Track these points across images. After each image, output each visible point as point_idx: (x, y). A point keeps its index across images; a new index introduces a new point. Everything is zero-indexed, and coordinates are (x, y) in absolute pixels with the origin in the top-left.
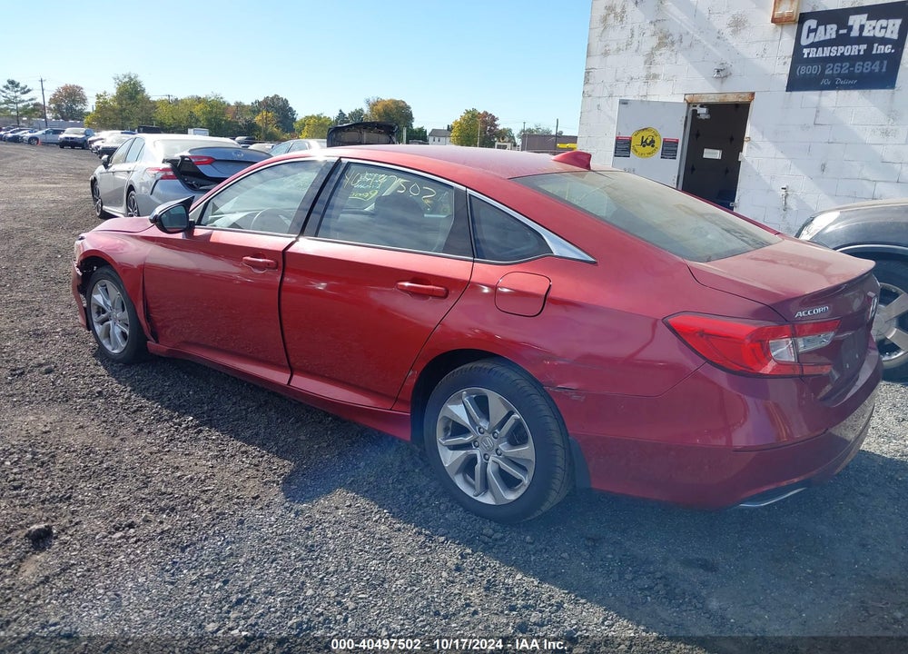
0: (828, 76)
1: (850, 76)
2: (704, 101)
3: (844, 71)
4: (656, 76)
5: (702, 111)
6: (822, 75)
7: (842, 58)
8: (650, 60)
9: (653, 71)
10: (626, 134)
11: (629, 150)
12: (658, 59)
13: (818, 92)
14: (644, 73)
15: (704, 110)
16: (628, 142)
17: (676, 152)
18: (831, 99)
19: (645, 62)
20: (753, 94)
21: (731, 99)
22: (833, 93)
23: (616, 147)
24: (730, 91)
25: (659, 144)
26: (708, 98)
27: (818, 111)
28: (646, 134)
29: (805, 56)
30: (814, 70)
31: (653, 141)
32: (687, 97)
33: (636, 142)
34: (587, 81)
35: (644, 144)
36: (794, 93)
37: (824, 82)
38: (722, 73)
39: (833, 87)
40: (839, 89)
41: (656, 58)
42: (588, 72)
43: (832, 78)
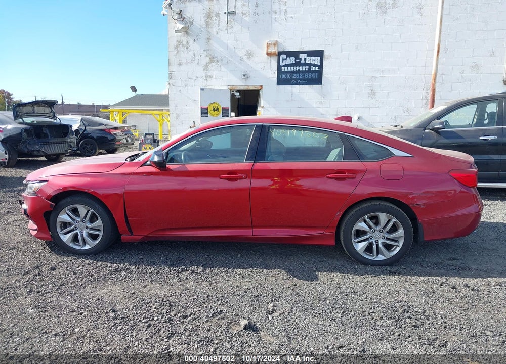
0: (294, 79)
1: (303, 79)
2: (238, 89)
3: (301, 77)
4: (210, 77)
5: (237, 94)
6: (292, 79)
7: (299, 72)
8: (206, 68)
9: (209, 74)
10: (205, 106)
11: (207, 113)
12: (210, 68)
13: (291, 86)
14: (204, 75)
15: (238, 93)
16: (207, 109)
17: (228, 113)
18: (297, 89)
19: (204, 70)
20: (262, 86)
21: (251, 88)
22: (297, 86)
23: (201, 112)
24: (251, 85)
25: (221, 110)
26: (240, 88)
27: (292, 94)
28: (214, 105)
29: (283, 70)
30: (288, 76)
31: (218, 109)
32: (229, 87)
33: (210, 109)
34: (170, 78)
35: (214, 110)
36: (280, 86)
37: (292, 81)
38: (246, 77)
39: (297, 84)
40: (300, 85)
41: (209, 68)
42: (171, 73)
43: (296, 80)
